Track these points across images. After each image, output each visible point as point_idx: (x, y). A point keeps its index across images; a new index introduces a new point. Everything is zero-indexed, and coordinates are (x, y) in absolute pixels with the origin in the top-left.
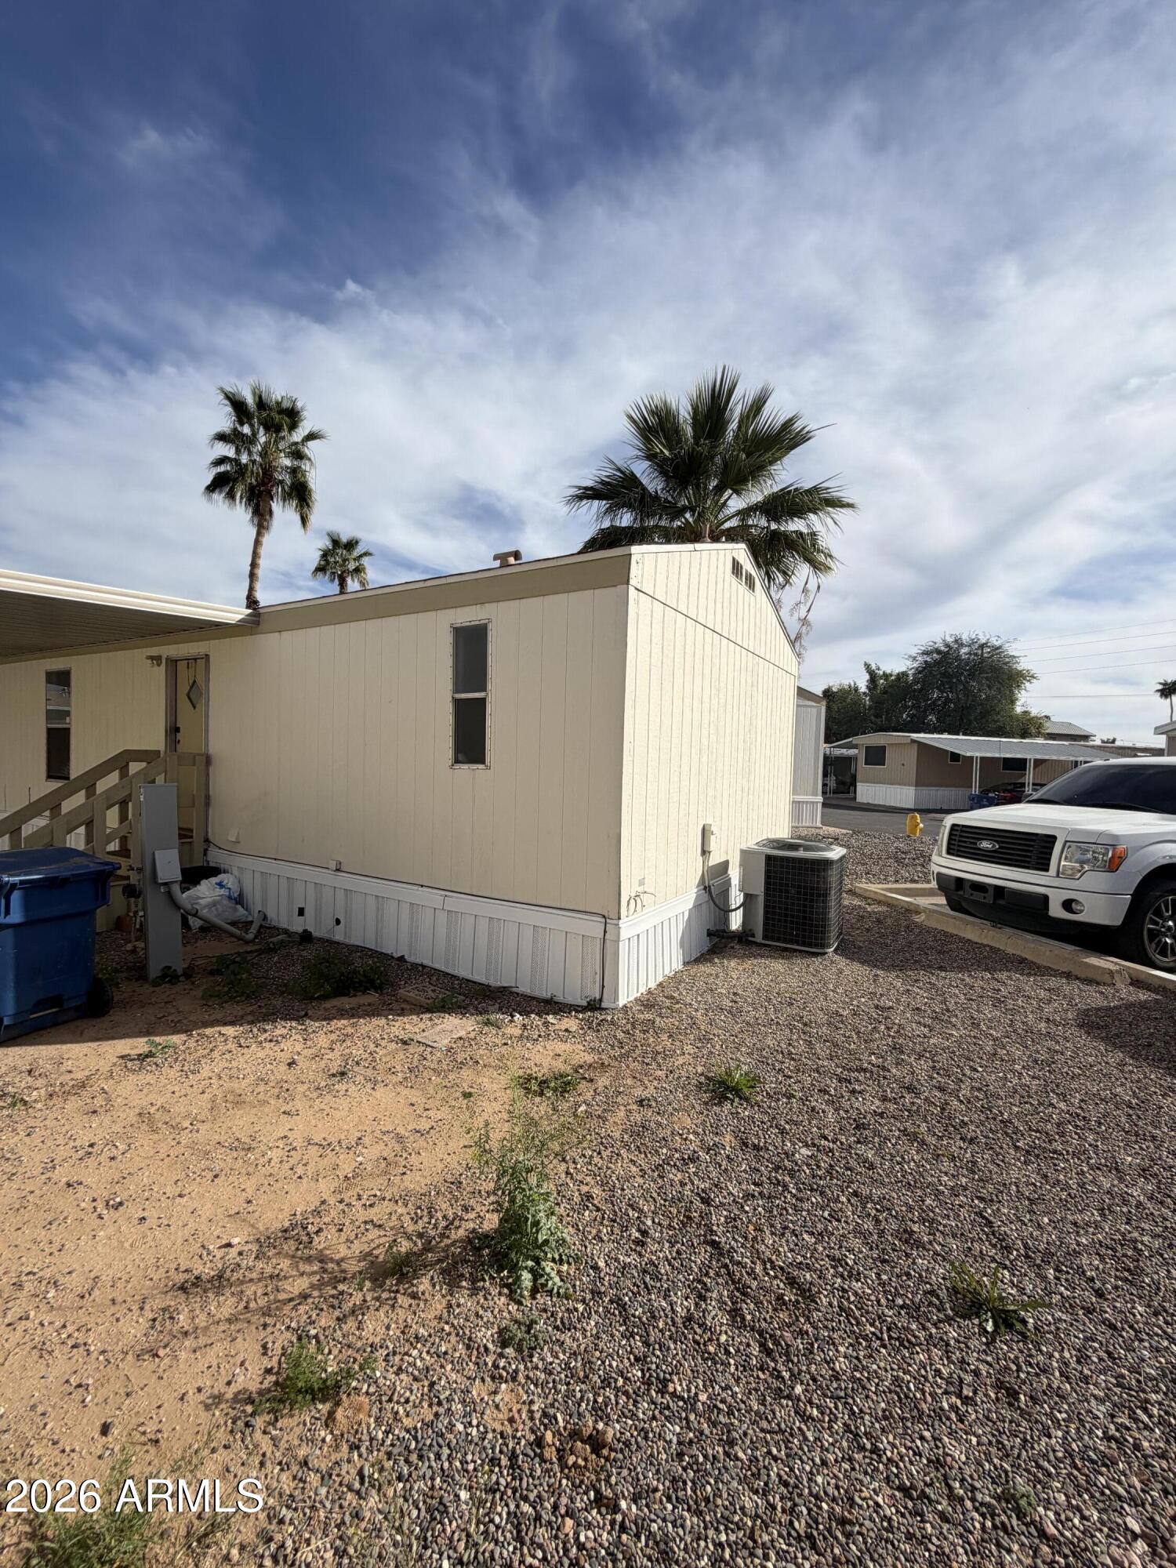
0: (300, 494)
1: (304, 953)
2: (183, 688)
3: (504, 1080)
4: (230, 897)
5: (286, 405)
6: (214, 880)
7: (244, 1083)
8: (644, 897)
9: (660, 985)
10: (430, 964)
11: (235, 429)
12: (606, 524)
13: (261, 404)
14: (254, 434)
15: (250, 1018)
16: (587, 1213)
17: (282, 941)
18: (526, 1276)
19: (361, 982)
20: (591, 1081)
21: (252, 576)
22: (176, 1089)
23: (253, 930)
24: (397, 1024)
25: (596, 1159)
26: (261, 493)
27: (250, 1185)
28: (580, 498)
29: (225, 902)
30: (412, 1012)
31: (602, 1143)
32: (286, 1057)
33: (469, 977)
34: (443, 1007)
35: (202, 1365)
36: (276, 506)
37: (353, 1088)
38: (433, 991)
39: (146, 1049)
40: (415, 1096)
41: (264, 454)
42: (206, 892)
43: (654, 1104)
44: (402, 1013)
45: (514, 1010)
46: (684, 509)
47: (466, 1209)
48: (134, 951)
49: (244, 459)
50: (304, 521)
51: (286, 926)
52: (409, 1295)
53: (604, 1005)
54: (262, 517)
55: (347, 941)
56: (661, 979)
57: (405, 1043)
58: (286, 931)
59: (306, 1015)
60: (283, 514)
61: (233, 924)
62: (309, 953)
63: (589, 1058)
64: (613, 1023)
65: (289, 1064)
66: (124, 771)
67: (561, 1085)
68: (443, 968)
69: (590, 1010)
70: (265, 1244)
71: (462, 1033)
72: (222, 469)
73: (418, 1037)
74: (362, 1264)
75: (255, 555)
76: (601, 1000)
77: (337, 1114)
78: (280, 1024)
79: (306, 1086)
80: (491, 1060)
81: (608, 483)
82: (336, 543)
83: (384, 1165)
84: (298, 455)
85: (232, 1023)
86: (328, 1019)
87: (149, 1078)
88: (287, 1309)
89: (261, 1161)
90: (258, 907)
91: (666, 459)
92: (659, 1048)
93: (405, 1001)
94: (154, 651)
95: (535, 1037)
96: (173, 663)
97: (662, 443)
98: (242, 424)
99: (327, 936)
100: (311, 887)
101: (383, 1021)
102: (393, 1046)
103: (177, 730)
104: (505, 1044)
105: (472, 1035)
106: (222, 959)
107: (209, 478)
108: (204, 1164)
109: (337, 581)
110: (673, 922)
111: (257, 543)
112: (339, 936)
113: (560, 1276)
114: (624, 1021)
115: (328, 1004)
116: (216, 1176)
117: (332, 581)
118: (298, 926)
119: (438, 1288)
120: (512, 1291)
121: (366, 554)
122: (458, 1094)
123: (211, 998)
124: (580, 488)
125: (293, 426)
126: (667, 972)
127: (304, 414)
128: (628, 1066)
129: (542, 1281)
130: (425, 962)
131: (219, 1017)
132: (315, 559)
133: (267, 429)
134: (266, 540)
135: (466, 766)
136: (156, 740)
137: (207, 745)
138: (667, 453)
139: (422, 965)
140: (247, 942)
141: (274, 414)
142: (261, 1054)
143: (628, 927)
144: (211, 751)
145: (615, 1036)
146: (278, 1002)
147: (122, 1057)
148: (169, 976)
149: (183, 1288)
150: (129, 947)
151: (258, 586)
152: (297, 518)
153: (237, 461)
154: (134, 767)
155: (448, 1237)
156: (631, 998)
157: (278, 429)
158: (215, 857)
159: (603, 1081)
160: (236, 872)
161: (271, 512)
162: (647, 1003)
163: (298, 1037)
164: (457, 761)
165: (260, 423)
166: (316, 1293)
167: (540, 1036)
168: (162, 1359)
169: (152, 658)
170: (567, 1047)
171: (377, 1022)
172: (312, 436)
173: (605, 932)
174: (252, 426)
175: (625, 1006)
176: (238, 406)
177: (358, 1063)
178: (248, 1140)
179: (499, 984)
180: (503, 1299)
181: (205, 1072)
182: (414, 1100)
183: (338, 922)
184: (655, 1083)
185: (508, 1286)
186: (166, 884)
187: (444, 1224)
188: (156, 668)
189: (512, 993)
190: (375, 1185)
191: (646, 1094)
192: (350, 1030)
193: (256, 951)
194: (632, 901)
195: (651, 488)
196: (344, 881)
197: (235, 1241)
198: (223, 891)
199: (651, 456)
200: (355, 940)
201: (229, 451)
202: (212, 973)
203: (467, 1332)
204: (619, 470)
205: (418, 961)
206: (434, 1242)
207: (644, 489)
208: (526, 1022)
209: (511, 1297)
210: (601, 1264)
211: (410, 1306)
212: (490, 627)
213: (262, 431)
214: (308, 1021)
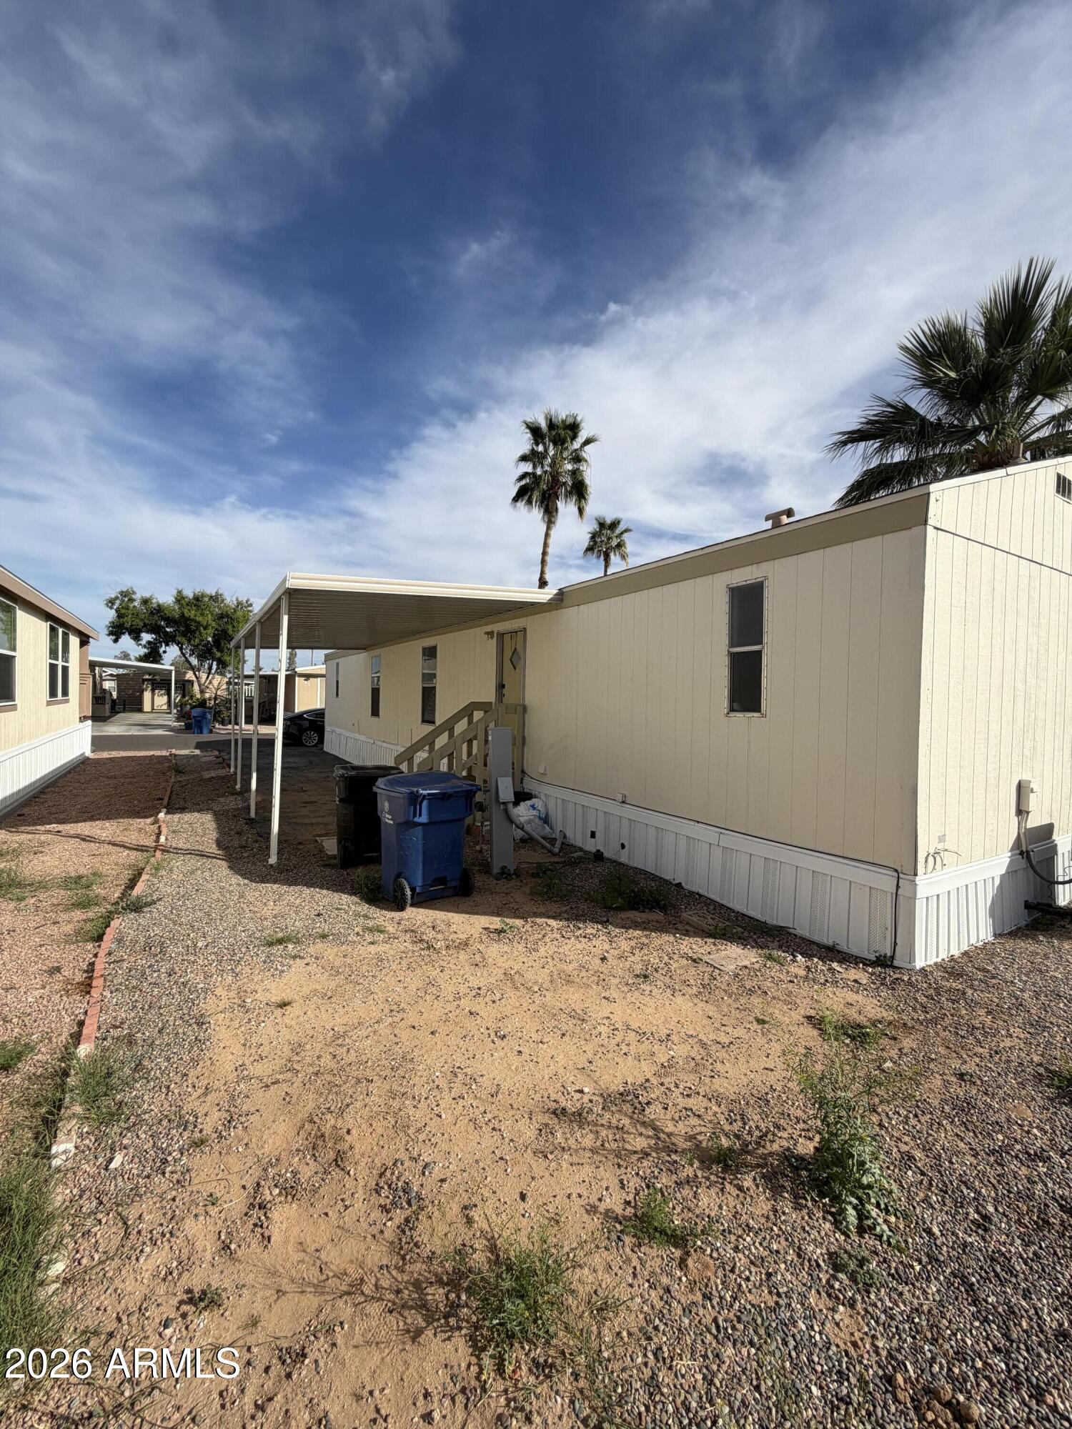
0: (579, 490)
1: (599, 869)
2: (508, 654)
3: (797, 1016)
4: (540, 818)
5: (570, 421)
6: (529, 803)
7: (571, 967)
8: (946, 855)
9: (965, 953)
10: (706, 894)
11: (533, 450)
12: (873, 464)
13: (551, 426)
14: (546, 450)
15: (566, 916)
16: (910, 1173)
17: (580, 857)
18: (851, 1212)
19: (648, 901)
20: (895, 1039)
21: (543, 562)
22: (525, 960)
23: (558, 845)
24: (685, 943)
25: (913, 1121)
26: (550, 495)
27: (589, 1048)
28: (844, 443)
29: (537, 820)
30: (696, 935)
31: (918, 1107)
32: (598, 952)
33: (744, 911)
34: (724, 935)
35: (578, 1178)
36: (560, 504)
37: (655, 991)
38: (713, 919)
39: (499, 926)
40: (711, 1010)
41: (553, 465)
42: (523, 812)
43: (979, 1082)
44: (687, 933)
45: (797, 952)
46: (976, 431)
47: (778, 1127)
48: (481, 851)
49: (539, 471)
50: (581, 511)
51: (580, 845)
52: (735, 1186)
53: (896, 963)
54: (550, 514)
55: (631, 864)
56: (966, 948)
57: (694, 961)
58: (581, 849)
59: (608, 921)
60: (566, 508)
61: (544, 838)
62: (601, 869)
63: (888, 1015)
64: (910, 983)
65: (602, 959)
66: (470, 717)
67: (857, 1034)
68: (718, 899)
69: (879, 965)
70: (610, 1100)
71: (746, 963)
72: (523, 483)
73: (705, 958)
74: (689, 1144)
75: (546, 545)
76: (893, 957)
77: (648, 1010)
78: (589, 924)
79: (617, 980)
80: (779, 993)
81: (877, 422)
82: (602, 525)
83: (693, 1064)
84: (577, 459)
85: (554, 918)
86: (627, 928)
87: (506, 948)
88: (634, 1157)
89: (594, 1032)
90: (559, 827)
91: (953, 381)
92: (976, 1023)
93: (687, 923)
94: (489, 628)
95: (822, 981)
96: (501, 636)
97: (947, 367)
98: (537, 444)
99: (613, 857)
100: (601, 815)
101: (672, 938)
102: (684, 962)
103: (503, 686)
104: (791, 981)
105: (757, 966)
106: (539, 865)
107: (514, 491)
108: (554, 1023)
109: (602, 558)
110: (981, 886)
111: (547, 535)
112: (623, 859)
113: (889, 1227)
114: (925, 985)
115: (623, 915)
116: (563, 1035)
117: (599, 557)
118: (591, 846)
119: (761, 1189)
120: (838, 1221)
121: (627, 530)
122: (751, 1019)
123: (535, 895)
124: (844, 433)
125: (574, 437)
126: (973, 941)
127: (583, 425)
128: (937, 1034)
129: (870, 1222)
130: (701, 892)
131: (543, 911)
132: (585, 541)
133: (555, 444)
134: (552, 532)
135: (740, 715)
136: (489, 695)
137: (524, 698)
138: (953, 374)
139: (698, 894)
140: (554, 855)
141: (562, 432)
142: (579, 946)
143: (927, 884)
144: (527, 702)
145: (916, 999)
146: (584, 906)
147: (485, 929)
148: (505, 874)
149: (554, 1113)
150: (478, 848)
151: (547, 570)
152: (576, 510)
153: (534, 474)
154: (478, 715)
155: (764, 1147)
156: (931, 962)
157: (563, 442)
158: (529, 786)
159: (908, 1043)
160: (542, 796)
161: (557, 509)
162: (952, 969)
163: (604, 938)
164: (732, 710)
165: (550, 441)
166: (654, 1154)
167: (827, 981)
168: (550, 1162)
169: (488, 633)
170: (859, 998)
171: (667, 938)
172: (588, 442)
173: (898, 887)
174: (544, 444)
175: (923, 969)
176: (535, 431)
177: (656, 970)
178: (581, 1012)
179: (775, 923)
180: (828, 1225)
181: (542, 950)
182: (711, 1014)
183: (623, 846)
184: (977, 1060)
185: (832, 1214)
186: (504, 803)
187: (757, 1133)
188: (490, 641)
189: (789, 934)
190: (689, 1080)
191: (964, 1068)
192: (645, 941)
193: (562, 862)
194: (931, 859)
195: (932, 418)
196: (628, 811)
197: (586, 1090)
198: (535, 812)
199: (929, 382)
200: (638, 863)
201: (527, 467)
202: (533, 875)
203: (796, 1240)
204: (889, 405)
205: (694, 889)
206: (750, 1147)
207: (923, 419)
208: (809, 964)
209: (836, 1224)
210: (936, 1230)
211: (738, 1195)
212: (766, 584)
213: (551, 447)
214: (610, 927)
